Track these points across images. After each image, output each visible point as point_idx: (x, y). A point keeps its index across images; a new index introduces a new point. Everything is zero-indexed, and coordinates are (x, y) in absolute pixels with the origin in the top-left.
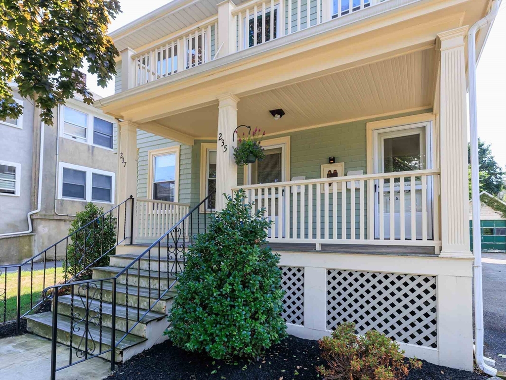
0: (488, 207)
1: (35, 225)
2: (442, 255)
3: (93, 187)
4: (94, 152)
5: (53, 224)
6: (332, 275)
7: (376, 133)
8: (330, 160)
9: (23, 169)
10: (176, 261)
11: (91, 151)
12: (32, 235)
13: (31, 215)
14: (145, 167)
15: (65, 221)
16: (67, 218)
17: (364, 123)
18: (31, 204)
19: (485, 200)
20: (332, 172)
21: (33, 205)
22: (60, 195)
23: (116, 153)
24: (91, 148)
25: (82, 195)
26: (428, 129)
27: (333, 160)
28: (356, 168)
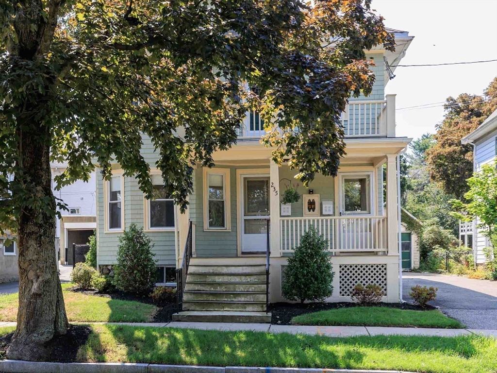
2: (389, 254)
6: (342, 268)
8: (310, 191)
20: (311, 201)
26: (371, 178)
27: (312, 191)
28: (328, 199)
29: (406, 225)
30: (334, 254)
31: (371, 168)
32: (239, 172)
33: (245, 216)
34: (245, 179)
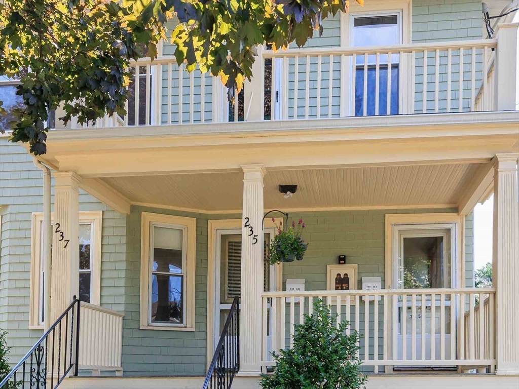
2: (498, 373)
7: (397, 228)
8: (340, 259)
17: (383, 214)
20: (342, 277)
26: (453, 233)
27: (344, 259)
28: (372, 273)
30: (376, 371)
31: (452, 216)
32: (213, 224)
33: (221, 303)
34: (224, 237)
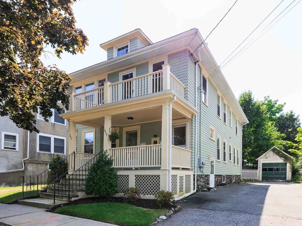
0: (276, 155)
1: (26, 166)
2: (161, 169)
3: (54, 146)
4: (55, 126)
5: (35, 165)
8: (155, 136)
9: (19, 137)
10: (86, 170)
11: (53, 126)
12: (25, 171)
13: (24, 161)
14: (80, 138)
15: (40, 164)
16: (42, 162)
18: (24, 155)
19: (275, 151)
20: (155, 142)
21: (25, 156)
22: (38, 151)
23: (68, 131)
24: (53, 125)
25: (49, 150)
26: (187, 125)
29: (283, 159)
